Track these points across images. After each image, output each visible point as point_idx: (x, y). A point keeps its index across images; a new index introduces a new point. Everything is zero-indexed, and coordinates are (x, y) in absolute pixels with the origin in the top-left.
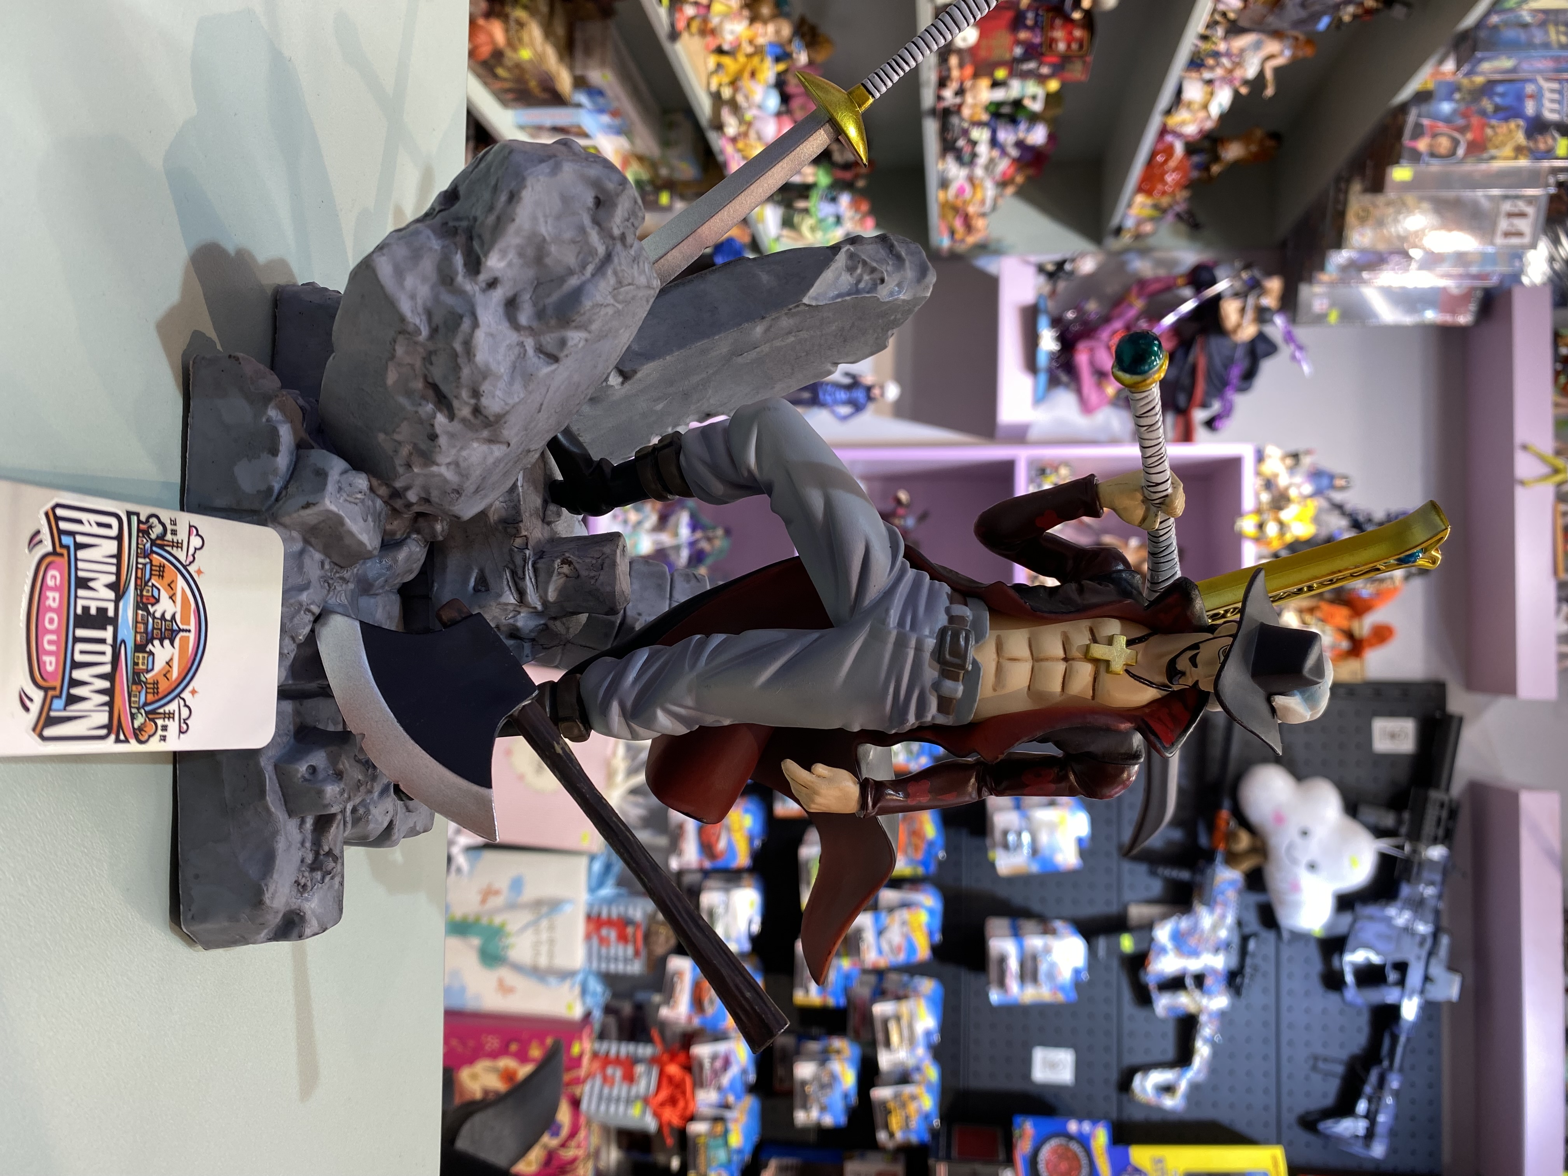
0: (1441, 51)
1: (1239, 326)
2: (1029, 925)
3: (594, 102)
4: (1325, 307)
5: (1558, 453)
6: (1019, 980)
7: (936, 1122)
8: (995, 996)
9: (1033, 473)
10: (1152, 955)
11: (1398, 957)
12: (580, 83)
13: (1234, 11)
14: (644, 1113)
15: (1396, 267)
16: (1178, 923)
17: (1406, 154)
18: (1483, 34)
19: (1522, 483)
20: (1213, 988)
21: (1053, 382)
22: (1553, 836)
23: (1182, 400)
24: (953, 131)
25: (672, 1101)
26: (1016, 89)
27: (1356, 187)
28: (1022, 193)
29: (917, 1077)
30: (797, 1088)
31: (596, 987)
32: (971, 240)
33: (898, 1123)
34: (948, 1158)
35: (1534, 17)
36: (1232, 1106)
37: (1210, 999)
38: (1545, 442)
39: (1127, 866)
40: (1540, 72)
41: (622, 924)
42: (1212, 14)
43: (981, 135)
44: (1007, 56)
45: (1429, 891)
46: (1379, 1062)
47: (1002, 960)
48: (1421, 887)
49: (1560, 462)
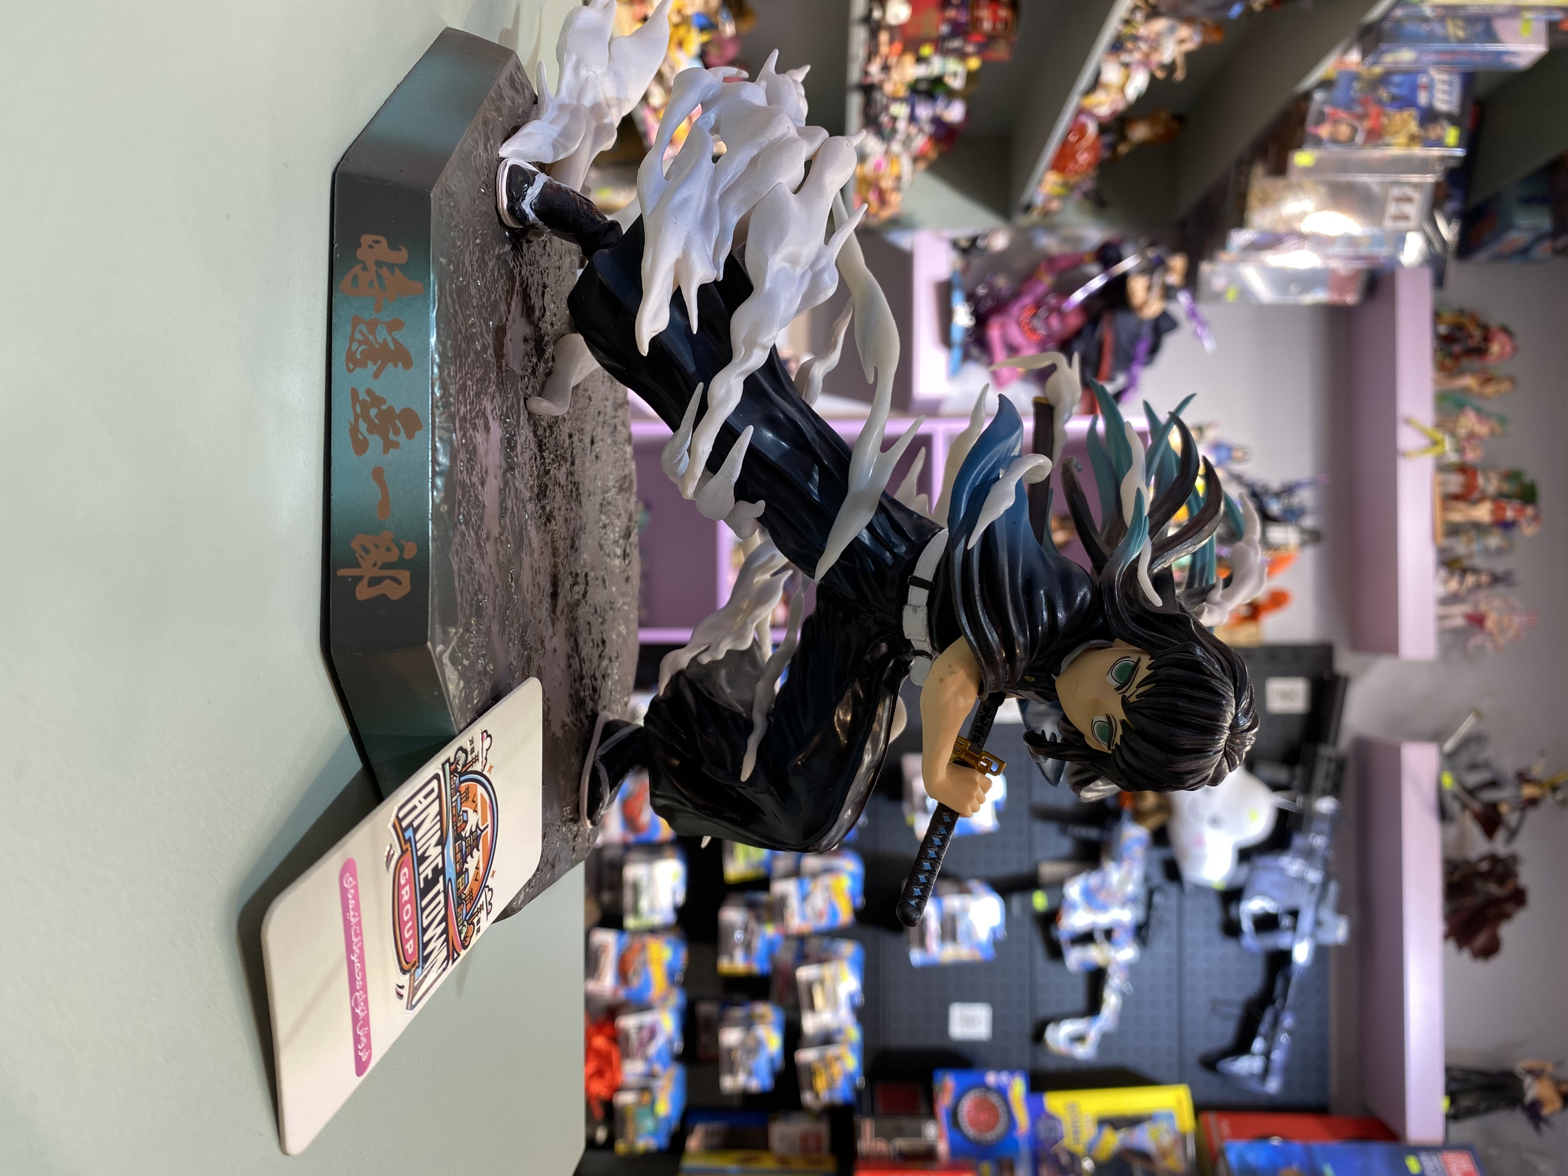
0: (1346, 42)
1: (1145, 303)
2: (946, 887)
4: (1224, 285)
5: (1437, 426)
6: (939, 939)
7: (860, 1081)
8: (916, 957)
10: (1063, 912)
11: (1290, 902)
15: (1292, 248)
16: (1087, 881)
17: (1309, 140)
18: (1387, 25)
19: (1405, 455)
20: (1122, 941)
21: (966, 357)
24: (876, 106)
25: (601, 1073)
26: (937, 66)
27: (1259, 170)
28: (933, 169)
29: (839, 1038)
30: (723, 1054)
32: (886, 214)
33: (823, 1083)
34: (873, 1114)
35: (1434, 11)
36: (1137, 1051)
37: (1117, 952)
38: (1426, 415)
39: (1039, 825)
40: (1433, 64)
43: (900, 110)
44: (934, 34)
45: (1319, 841)
46: (1273, 1002)
48: (1312, 838)
49: (1439, 435)
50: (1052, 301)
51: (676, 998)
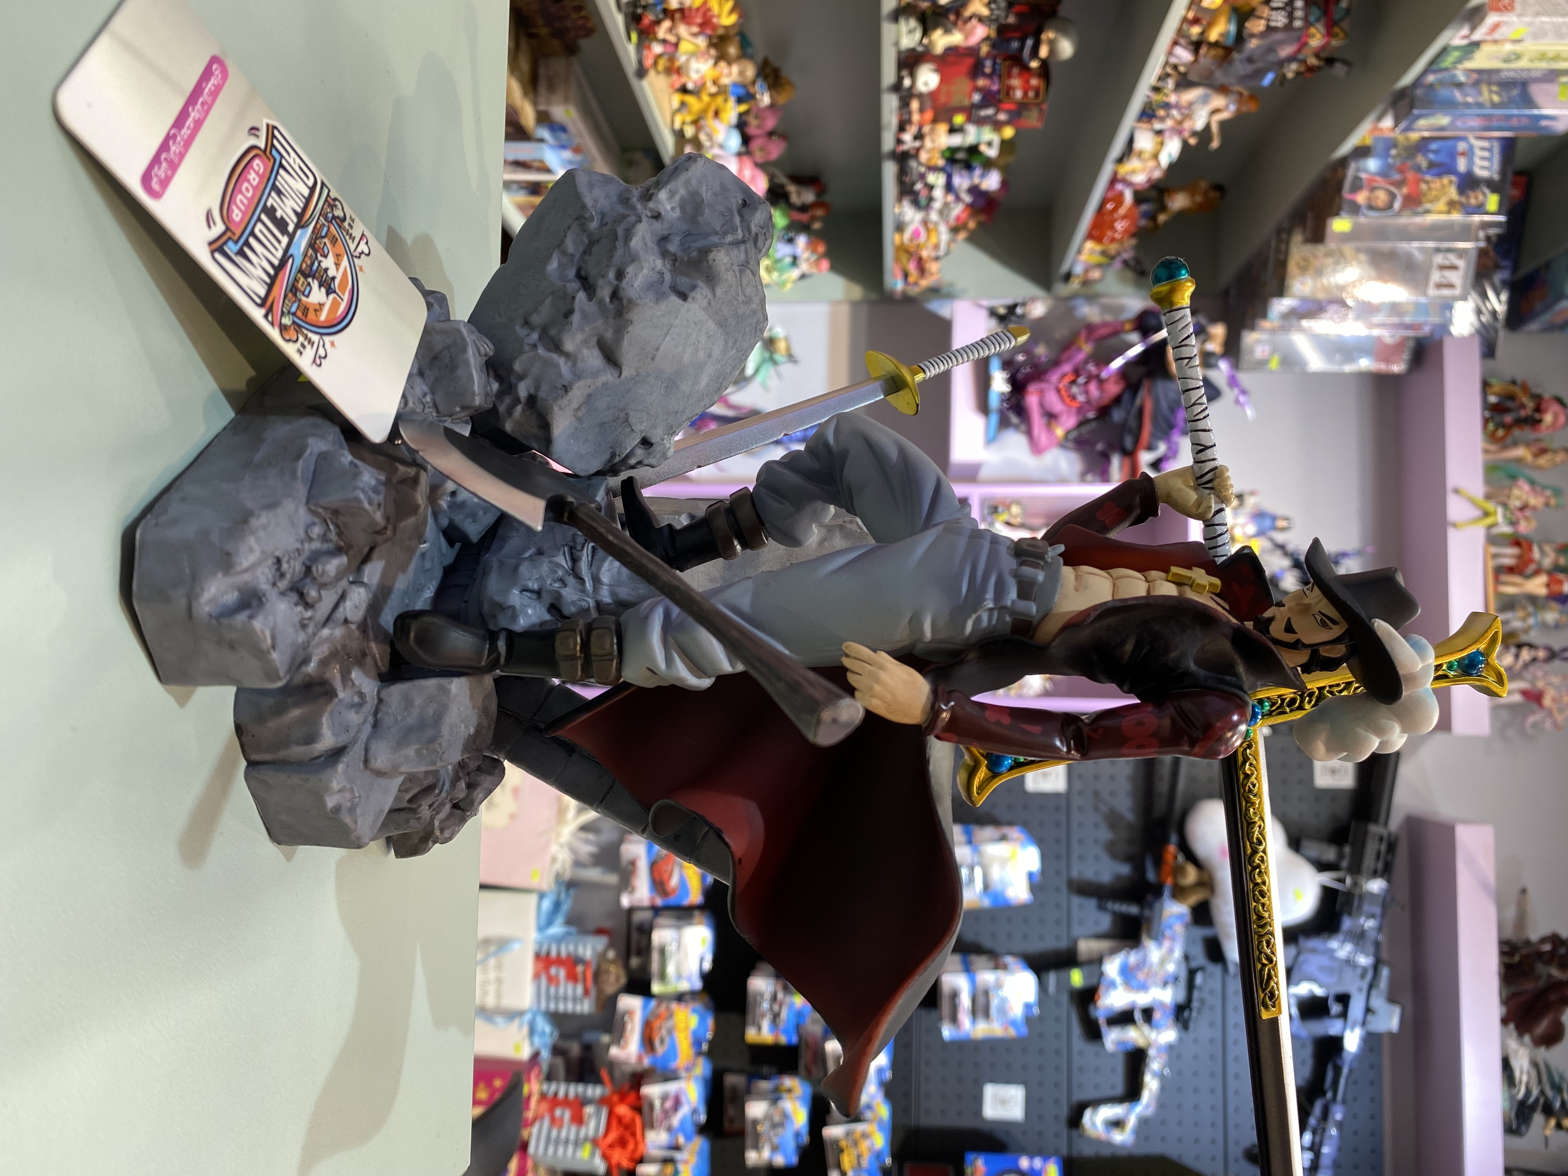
0: (1380, 108)
2: (979, 961)
3: (556, 138)
4: (1266, 353)
5: (1488, 497)
6: (970, 1016)
7: (888, 1161)
8: (947, 1032)
9: (986, 511)
10: (1102, 990)
11: (1341, 989)
12: (543, 118)
13: (1185, 65)
14: (593, 1155)
15: (1335, 316)
16: (1126, 958)
17: (1345, 206)
18: (1419, 92)
19: (1454, 525)
20: (1162, 1022)
21: (1004, 423)
22: (1488, 868)
23: (1128, 442)
24: (912, 174)
25: (622, 1143)
26: (972, 135)
27: (1297, 238)
28: (974, 239)
29: (867, 1114)
30: (749, 1127)
31: (545, 1027)
32: (924, 283)
33: (850, 1162)
35: (1468, 77)
36: (1180, 1140)
37: (1158, 1033)
38: (1476, 486)
39: (1076, 900)
40: (1472, 129)
41: (571, 963)
42: (1164, 67)
43: (937, 180)
44: (966, 103)
45: (1370, 924)
46: (1324, 1094)
47: (954, 995)
48: (1362, 920)
49: (1490, 506)
50: (1092, 368)
51: (702, 1068)
